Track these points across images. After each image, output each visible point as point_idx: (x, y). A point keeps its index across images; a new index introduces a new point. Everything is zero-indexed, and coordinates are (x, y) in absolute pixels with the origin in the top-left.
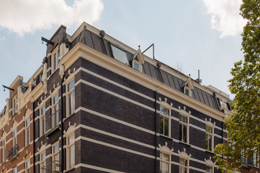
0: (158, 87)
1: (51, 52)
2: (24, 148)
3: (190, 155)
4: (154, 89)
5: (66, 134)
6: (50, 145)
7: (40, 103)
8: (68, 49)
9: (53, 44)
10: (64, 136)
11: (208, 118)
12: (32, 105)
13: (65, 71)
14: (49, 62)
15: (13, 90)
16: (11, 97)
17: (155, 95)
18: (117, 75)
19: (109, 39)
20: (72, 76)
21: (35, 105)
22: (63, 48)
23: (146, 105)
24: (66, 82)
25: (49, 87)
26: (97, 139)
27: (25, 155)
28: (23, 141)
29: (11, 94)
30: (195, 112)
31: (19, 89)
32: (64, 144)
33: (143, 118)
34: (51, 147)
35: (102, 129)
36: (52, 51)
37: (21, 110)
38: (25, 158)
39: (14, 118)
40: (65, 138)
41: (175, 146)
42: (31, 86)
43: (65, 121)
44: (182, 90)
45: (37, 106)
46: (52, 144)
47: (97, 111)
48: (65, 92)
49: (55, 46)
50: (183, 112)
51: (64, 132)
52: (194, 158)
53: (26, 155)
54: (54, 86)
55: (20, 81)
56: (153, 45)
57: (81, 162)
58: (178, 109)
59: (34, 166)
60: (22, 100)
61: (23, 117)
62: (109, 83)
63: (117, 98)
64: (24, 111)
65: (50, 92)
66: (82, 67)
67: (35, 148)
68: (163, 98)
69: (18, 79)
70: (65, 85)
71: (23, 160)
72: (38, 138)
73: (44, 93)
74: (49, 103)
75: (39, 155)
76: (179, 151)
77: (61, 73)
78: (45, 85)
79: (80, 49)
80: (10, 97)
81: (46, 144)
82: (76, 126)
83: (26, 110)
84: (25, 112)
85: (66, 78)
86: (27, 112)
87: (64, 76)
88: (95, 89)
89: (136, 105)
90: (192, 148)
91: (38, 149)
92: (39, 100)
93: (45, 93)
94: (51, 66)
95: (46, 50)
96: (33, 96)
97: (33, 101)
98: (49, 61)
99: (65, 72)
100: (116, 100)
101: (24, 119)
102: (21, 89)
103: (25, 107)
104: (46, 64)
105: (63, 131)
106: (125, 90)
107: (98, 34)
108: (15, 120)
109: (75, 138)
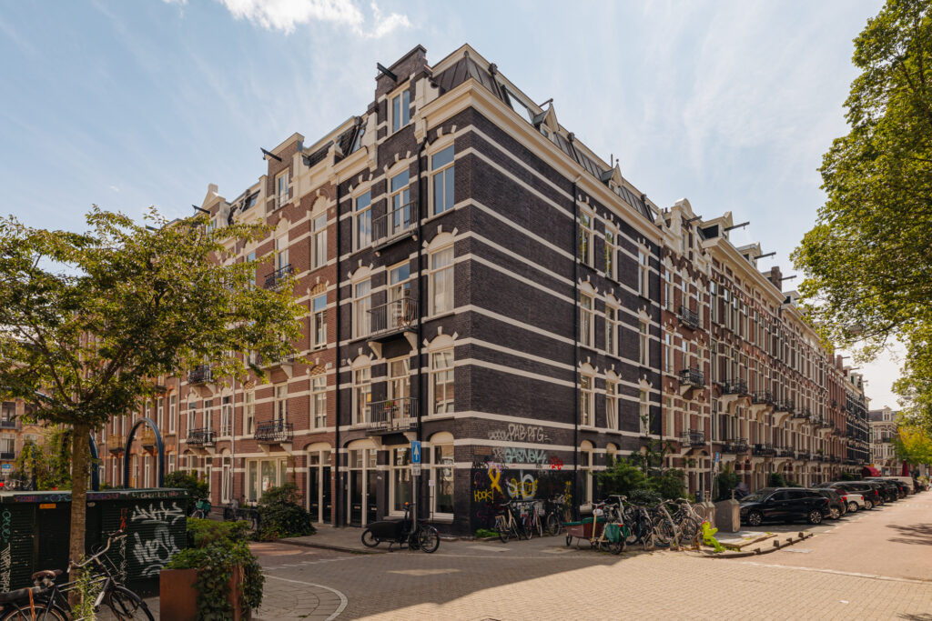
0: (578, 175)
1: (388, 93)
2: (308, 271)
3: (620, 301)
4: (571, 178)
5: (429, 248)
6: (383, 268)
7: (354, 188)
8: (436, 91)
9: (395, 78)
10: (424, 252)
11: (642, 237)
12: (335, 190)
13: (429, 129)
14: (382, 112)
15: (280, 160)
16: (274, 173)
17: (574, 189)
18: (522, 146)
19: (502, 82)
20: (445, 141)
21: (341, 190)
22: (424, 87)
23: (562, 206)
24: (430, 150)
25: (381, 159)
26: (494, 262)
27: (311, 285)
28: (308, 258)
29: (271, 167)
30: (626, 227)
31: (298, 159)
32: (424, 266)
33: (557, 228)
34: (386, 272)
35: (501, 244)
36: (391, 91)
37: (301, 199)
38: (312, 290)
39: (281, 214)
40: (427, 255)
41: (600, 282)
42: (334, 154)
43: (427, 224)
44: (606, 183)
45: (348, 192)
46: (387, 266)
47: (495, 210)
48: (427, 170)
49: (399, 82)
50: (609, 224)
51: (425, 244)
52: (624, 306)
53: (315, 286)
54: (397, 156)
55: (297, 144)
56: (552, 100)
57: (472, 303)
58: (603, 217)
59: (339, 308)
60: (306, 181)
61: (308, 212)
62: (511, 160)
63: (522, 190)
64: (309, 201)
65: (386, 168)
66: (474, 124)
67: (341, 272)
68: (584, 195)
69: (295, 139)
70: (426, 157)
71: (306, 294)
72: (349, 254)
73: (368, 169)
74: (381, 188)
75: (351, 286)
76: (605, 293)
77: (420, 134)
78: (373, 154)
79: (471, 92)
80: (269, 172)
81: (372, 266)
82: (457, 234)
83: (317, 198)
84: (313, 203)
85: (431, 144)
86: (317, 202)
87: (426, 139)
88: (491, 168)
89: (548, 205)
90: (622, 289)
91: (349, 275)
92: (353, 181)
93: (372, 169)
94: (386, 120)
95: (375, 88)
96: (337, 174)
97: (336, 182)
98: (382, 109)
99: (428, 132)
100: (521, 192)
101: (309, 215)
102: (302, 159)
103: (313, 192)
104: (374, 115)
105: (421, 241)
106: (534, 176)
107: (486, 68)
108: (283, 216)
109: (456, 257)
